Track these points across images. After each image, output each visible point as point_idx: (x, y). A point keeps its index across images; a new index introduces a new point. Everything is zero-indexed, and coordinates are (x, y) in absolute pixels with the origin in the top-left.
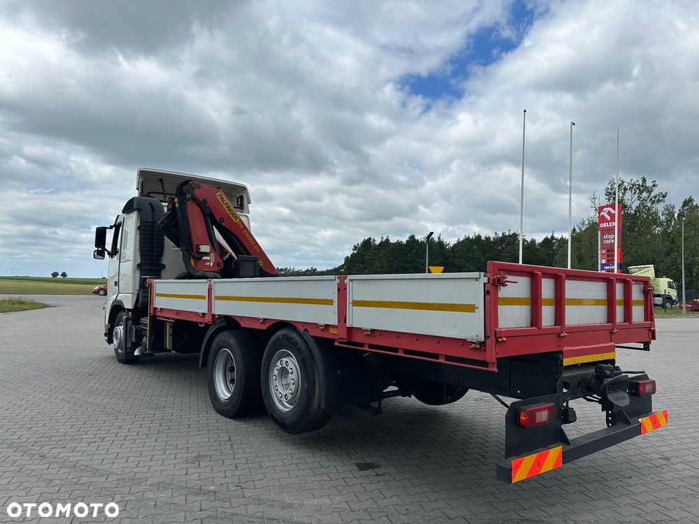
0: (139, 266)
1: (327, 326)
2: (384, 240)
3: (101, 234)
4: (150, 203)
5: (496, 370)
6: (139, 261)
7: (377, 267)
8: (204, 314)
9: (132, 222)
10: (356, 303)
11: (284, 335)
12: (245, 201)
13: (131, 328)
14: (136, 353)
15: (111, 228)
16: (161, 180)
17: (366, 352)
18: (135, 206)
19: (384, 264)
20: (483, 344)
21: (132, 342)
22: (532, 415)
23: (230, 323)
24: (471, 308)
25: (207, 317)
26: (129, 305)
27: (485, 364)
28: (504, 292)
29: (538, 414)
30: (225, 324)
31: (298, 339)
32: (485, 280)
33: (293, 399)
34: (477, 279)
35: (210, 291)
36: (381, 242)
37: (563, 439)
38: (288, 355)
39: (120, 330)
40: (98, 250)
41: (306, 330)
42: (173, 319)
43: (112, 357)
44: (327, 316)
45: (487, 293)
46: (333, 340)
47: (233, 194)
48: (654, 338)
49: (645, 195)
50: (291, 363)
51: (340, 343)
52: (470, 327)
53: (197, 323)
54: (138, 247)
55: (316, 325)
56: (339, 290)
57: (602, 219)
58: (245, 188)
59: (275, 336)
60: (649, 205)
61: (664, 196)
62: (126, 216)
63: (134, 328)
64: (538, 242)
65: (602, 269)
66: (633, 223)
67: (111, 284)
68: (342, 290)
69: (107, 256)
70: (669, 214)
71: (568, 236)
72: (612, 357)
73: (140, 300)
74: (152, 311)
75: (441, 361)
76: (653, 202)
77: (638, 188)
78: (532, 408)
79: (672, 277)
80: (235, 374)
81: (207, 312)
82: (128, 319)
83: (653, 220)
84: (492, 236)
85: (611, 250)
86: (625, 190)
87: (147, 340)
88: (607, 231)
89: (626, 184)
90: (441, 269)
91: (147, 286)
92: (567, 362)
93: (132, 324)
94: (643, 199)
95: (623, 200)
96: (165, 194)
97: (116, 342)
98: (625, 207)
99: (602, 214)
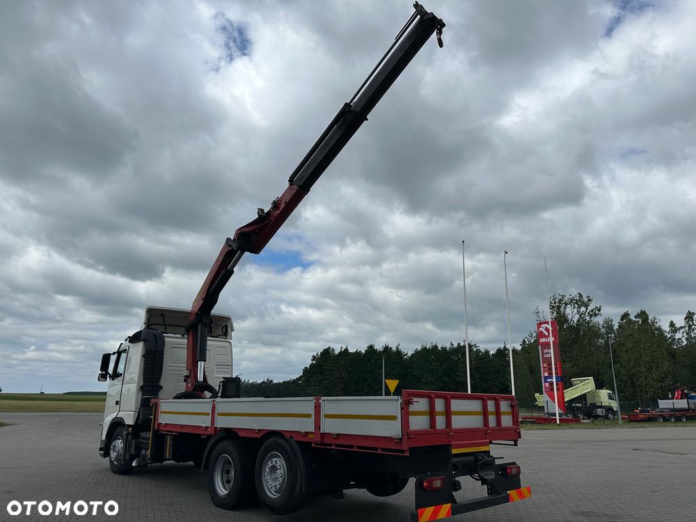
0: (142, 388)
1: (307, 433)
2: (343, 349)
3: (106, 359)
4: (155, 336)
5: (408, 455)
6: (142, 384)
8: (207, 427)
9: (137, 350)
10: (327, 416)
11: (274, 442)
12: (229, 329)
13: (130, 442)
14: (134, 464)
15: (114, 354)
16: (162, 315)
17: (333, 449)
18: (142, 337)
19: (343, 375)
20: (401, 439)
21: (130, 454)
22: (430, 483)
23: (229, 433)
24: (394, 418)
25: (209, 430)
26: (129, 420)
27: (403, 451)
28: (412, 408)
29: (434, 482)
30: (224, 435)
31: (285, 443)
32: (401, 401)
33: (279, 489)
34: (397, 400)
35: (213, 409)
36: (340, 352)
37: (453, 501)
38: (277, 456)
39: (119, 444)
40: (101, 374)
41: (291, 436)
42: (176, 432)
43: (107, 470)
44: (307, 426)
45: (402, 409)
46: (311, 443)
47: (219, 323)
48: (520, 437)
49: (583, 309)
50: (280, 462)
51: (316, 444)
52: (392, 429)
53: (200, 435)
54: (142, 371)
55: (299, 433)
56: (315, 407)
57: (541, 335)
58: (229, 319)
59: (267, 442)
60: (588, 318)
61: (599, 310)
62: (131, 345)
63: (134, 441)
64: (491, 353)
65: (546, 382)
66: (576, 335)
67: (110, 402)
68: (318, 407)
69: (108, 378)
70: (608, 327)
71: (519, 348)
72: (487, 449)
73: (141, 417)
74: (156, 427)
75: (379, 452)
76: (591, 316)
77: (576, 303)
78: (430, 478)
79: (612, 388)
80: (232, 474)
81: (210, 425)
82: (128, 434)
83: (593, 331)
84: (448, 346)
85: (550, 364)
86: (566, 304)
87: (149, 452)
88: (547, 345)
89: (566, 299)
90: (396, 382)
91: (151, 405)
92: (454, 451)
93: (132, 438)
94: (582, 313)
95: (564, 314)
96: (165, 325)
97: (113, 455)
98: (566, 321)
99: (540, 329)
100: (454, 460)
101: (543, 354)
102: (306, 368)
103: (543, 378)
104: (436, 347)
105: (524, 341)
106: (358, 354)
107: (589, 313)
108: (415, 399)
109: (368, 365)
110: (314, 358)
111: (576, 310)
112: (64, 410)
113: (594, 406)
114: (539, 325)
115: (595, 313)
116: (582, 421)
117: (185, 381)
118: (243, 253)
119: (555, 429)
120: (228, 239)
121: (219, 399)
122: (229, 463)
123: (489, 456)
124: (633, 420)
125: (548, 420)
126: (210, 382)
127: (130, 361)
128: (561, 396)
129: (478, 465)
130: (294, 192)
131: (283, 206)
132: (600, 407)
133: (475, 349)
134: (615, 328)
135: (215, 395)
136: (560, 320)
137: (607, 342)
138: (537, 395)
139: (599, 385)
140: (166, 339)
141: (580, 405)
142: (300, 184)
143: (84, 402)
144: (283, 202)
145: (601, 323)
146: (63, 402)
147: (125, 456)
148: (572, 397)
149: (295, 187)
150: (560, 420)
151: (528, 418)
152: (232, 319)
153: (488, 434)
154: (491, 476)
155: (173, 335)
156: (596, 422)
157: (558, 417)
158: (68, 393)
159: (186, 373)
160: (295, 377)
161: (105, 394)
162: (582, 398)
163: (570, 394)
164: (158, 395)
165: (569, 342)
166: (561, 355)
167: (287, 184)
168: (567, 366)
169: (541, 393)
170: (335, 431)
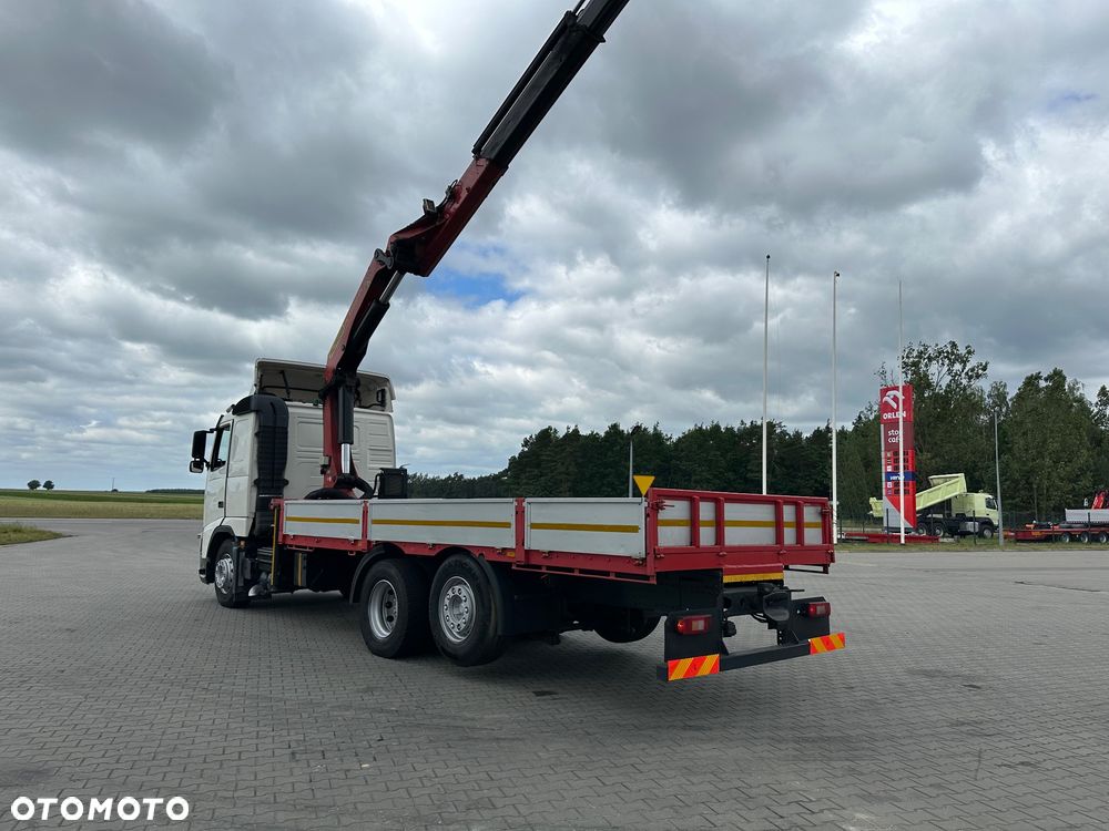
0: (257, 483)
1: (504, 549)
2: (571, 431)
3: (200, 438)
4: (272, 404)
5: (655, 582)
6: (256, 477)
7: (560, 473)
8: (356, 541)
9: (246, 427)
10: (534, 526)
11: (456, 562)
12: (388, 396)
13: (244, 562)
14: (251, 593)
15: (212, 431)
16: (282, 372)
17: (544, 573)
18: (253, 406)
19: (571, 469)
20: (644, 560)
21: (245, 580)
22: (688, 624)
23: (390, 550)
24: (635, 529)
25: (360, 544)
26: (241, 529)
27: (647, 578)
28: (662, 515)
29: (694, 623)
30: (383, 552)
31: (472, 564)
32: (646, 505)
33: (465, 629)
34: (640, 504)
35: (365, 513)
36: (567, 435)
37: (722, 650)
38: (461, 583)
39: (227, 564)
40: (194, 462)
41: (482, 554)
42: (309, 548)
43: (212, 601)
44: (505, 540)
45: (647, 515)
46: (511, 564)
47: (371, 387)
48: (833, 561)
49: (958, 367)
50: (465, 591)
51: (518, 566)
52: (634, 546)
53: (346, 552)
54: (255, 458)
55: (492, 549)
56: (517, 513)
57: (885, 407)
58: (387, 380)
59: (446, 562)
60: (964, 382)
61: (984, 369)
62: (236, 418)
63: (248, 561)
64: (805, 436)
65: (888, 480)
66: (943, 409)
67: (210, 505)
68: (520, 513)
69: (205, 468)
70: (998, 396)
71: (850, 427)
72: (779, 578)
73: (257, 525)
74: (280, 540)
75: (612, 577)
76: (970, 378)
77: (945, 357)
78: (689, 617)
79: (994, 492)
80: (396, 608)
81: (360, 538)
82: (239, 550)
83: (972, 404)
84: (736, 426)
85: (896, 453)
86: (930, 359)
87: (271, 576)
88: (894, 424)
89: (930, 351)
90: (651, 479)
91: (272, 507)
92: (727, 579)
93: (246, 556)
94: (956, 374)
95: (926, 376)
96: (287, 388)
97: (220, 580)
98: (929, 385)
99: (886, 399)
100: (727, 592)
101: (887, 437)
102: (514, 458)
103: (883, 475)
104: (717, 428)
105: (860, 417)
106: (593, 437)
107: (967, 374)
108: (667, 502)
109: (610, 454)
110: (526, 443)
111: (946, 368)
112: (147, 516)
113: (963, 518)
114: (884, 392)
115: (975, 375)
116: (941, 540)
117: (323, 472)
118: (402, 274)
119: (897, 551)
120: (378, 252)
121: (375, 500)
122: (391, 592)
123: (782, 587)
124: (1023, 539)
125: (888, 539)
126: (361, 475)
127: (236, 443)
128: (911, 503)
129: (762, 600)
130: (482, 170)
131: (464, 195)
132: (971, 519)
133: (778, 431)
134: (1009, 397)
135: (369, 493)
136: (919, 384)
137: (992, 420)
138: (873, 500)
139: (973, 487)
140: (290, 410)
141: (941, 516)
142: (492, 157)
143: (178, 505)
144: (464, 188)
145: (987, 390)
146: (145, 505)
147: (237, 581)
148: (928, 505)
149: (484, 163)
150: (906, 538)
151: (856, 535)
152: (393, 381)
153: (781, 555)
154: (783, 616)
155: (301, 404)
156: (963, 541)
157: (903, 534)
158: (154, 491)
159: (323, 460)
160: (496, 471)
161: (202, 492)
162: (945, 506)
163: (925, 500)
164: (281, 494)
165: (931, 419)
166: (915, 439)
167: (471, 157)
168: (924, 457)
169: (880, 498)
170: (546, 548)
